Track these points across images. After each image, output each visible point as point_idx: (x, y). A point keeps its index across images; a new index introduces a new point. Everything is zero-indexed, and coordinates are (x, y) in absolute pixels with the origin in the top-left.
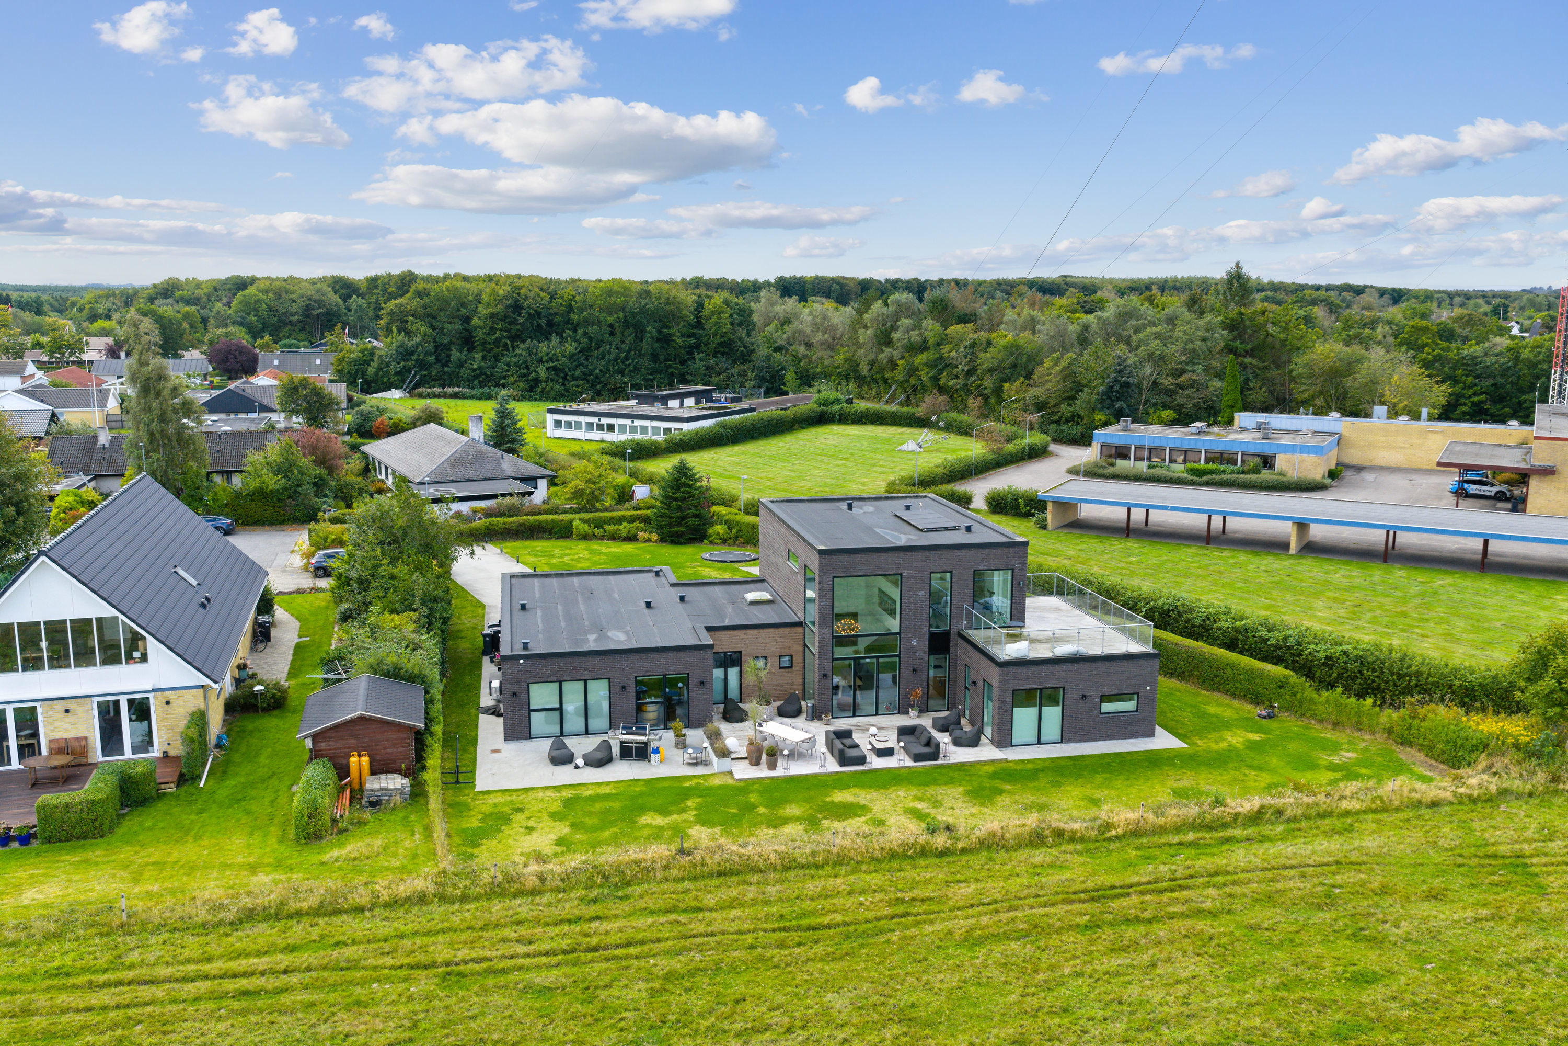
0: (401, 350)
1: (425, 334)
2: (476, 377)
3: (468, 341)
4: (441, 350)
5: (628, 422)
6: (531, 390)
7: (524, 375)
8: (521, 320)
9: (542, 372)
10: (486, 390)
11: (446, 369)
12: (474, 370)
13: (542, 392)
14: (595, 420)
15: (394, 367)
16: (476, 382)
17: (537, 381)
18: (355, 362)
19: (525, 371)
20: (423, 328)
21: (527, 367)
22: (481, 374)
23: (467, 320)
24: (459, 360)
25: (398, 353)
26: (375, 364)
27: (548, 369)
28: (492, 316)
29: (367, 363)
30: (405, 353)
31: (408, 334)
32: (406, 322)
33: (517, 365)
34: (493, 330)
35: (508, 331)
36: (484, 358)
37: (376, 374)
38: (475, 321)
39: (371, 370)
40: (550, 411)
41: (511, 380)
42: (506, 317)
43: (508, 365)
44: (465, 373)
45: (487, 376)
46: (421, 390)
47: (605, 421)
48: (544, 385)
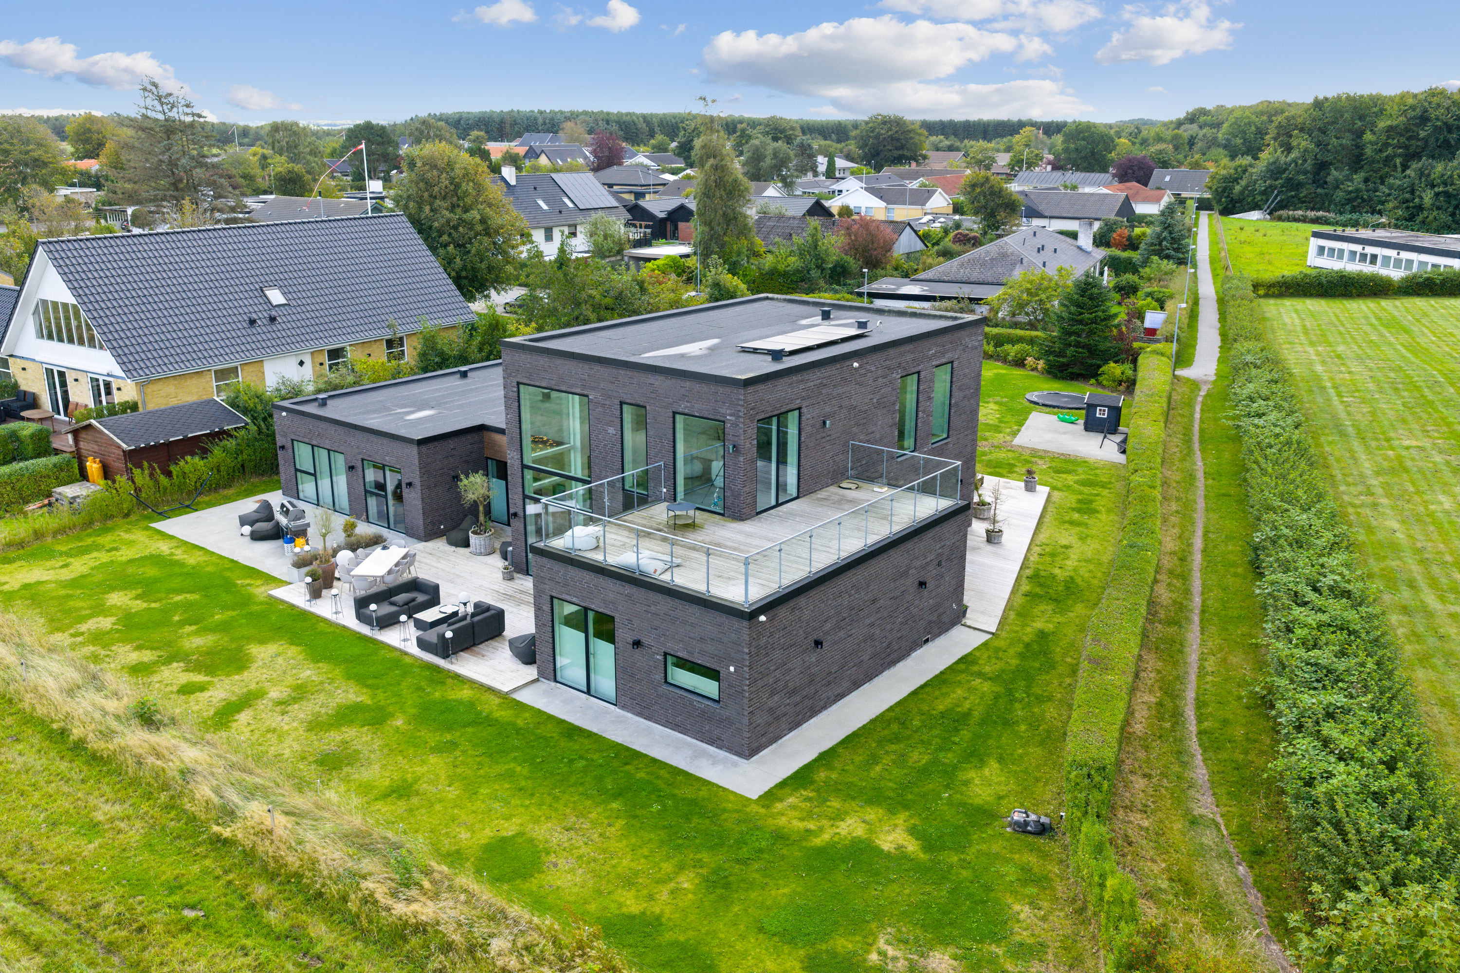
0: (1272, 168)
1: (1306, 151)
2: (1350, 201)
3: (1357, 161)
4: (1319, 169)
5: (1392, 253)
6: (1411, 218)
7: (1407, 201)
8: (1422, 134)
9: (1428, 198)
10: (1355, 216)
11: (1319, 191)
12: (1351, 192)
13: (1423, 222)
14: (1358, 248)
15: (1261, 186)
16: (1348, 207)
17: (1420, 208)
18: (1225, 179)
19: (1408, 196)
20: (1304, 143)
21: (1412, 192)
22: (1357, 197)
23: (1360, 134)
24: (1336, 180)
25: (1268, 170)
26: (1243, 183)
27: (1437, 195)
28: (1390, 129)
29: (1236, 180)
30: (1275, 171)
31: (1289, 149)
32: (1291, 136)
33: (1401, 189)
34: (1386, 145)
35: (1406, 147)
36: (1366, 180)
37: (1242, 192)
38: (1368, 136)
39: (1238, 188)
40: (1316, 235)
41: (1390, 205)
42: (1407, 130)
43: (1391, 187)
44: (1339, 195)
45: (1364, 200)
46: (1281, 212)
47: (1370, 250)
48: (1425, 213)
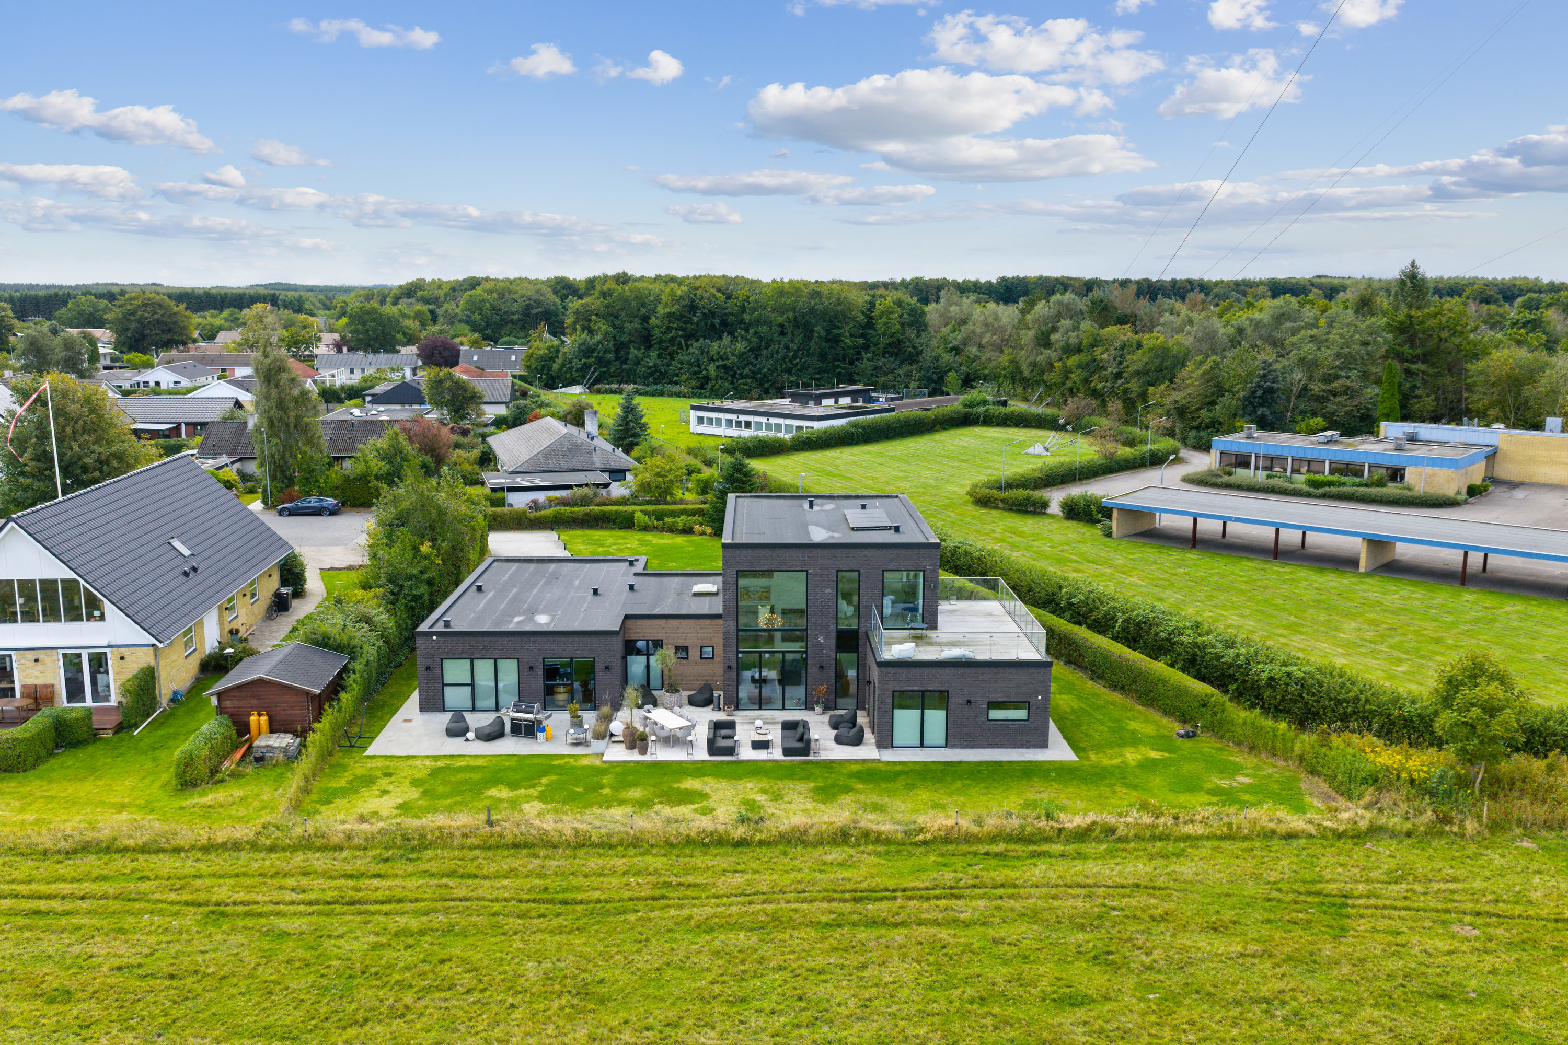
0: (583, 348)
1: (606, 333)
2: (652, 374)
3: (646, 340)
4: (620, 348)
5: (763, 420)
6: (702, 387)
7: (696, 373)
8: (695, 320)
9: (712, 370)
10: (659, 387)
11: (625, 366)
12: (650, 368)
13: (712, 389)
14: (733, 417)
15: (577, 364)
16: (651, 379)
17: (707, 379)
18: (542, 358)
19: (696, 369)
20: (604, 327)
21: (699, 366)
22: (656, 371)
23: (646, 319)
24: (636, 357)
25: (580, 350)
26: (559, 361)
27: (718, 367)
28: (669, 315)
29: (552, 359)
30: (586, 351)
31: (591, 332)
32: (590, 321)
33: (690, 364)
34: (669, 329)
35: (684, 330)
36: (659, 356)
37: (560, 369)
38: (653, 321)
39: (555, 366)
40: (694, 408)
41: (684, 377)
42: (682, 316)
43: (682, 363)
44: (641, 370)
45: (661, 373)
46: (599, 386)
47: (743, 418)
48: (713, 382)
